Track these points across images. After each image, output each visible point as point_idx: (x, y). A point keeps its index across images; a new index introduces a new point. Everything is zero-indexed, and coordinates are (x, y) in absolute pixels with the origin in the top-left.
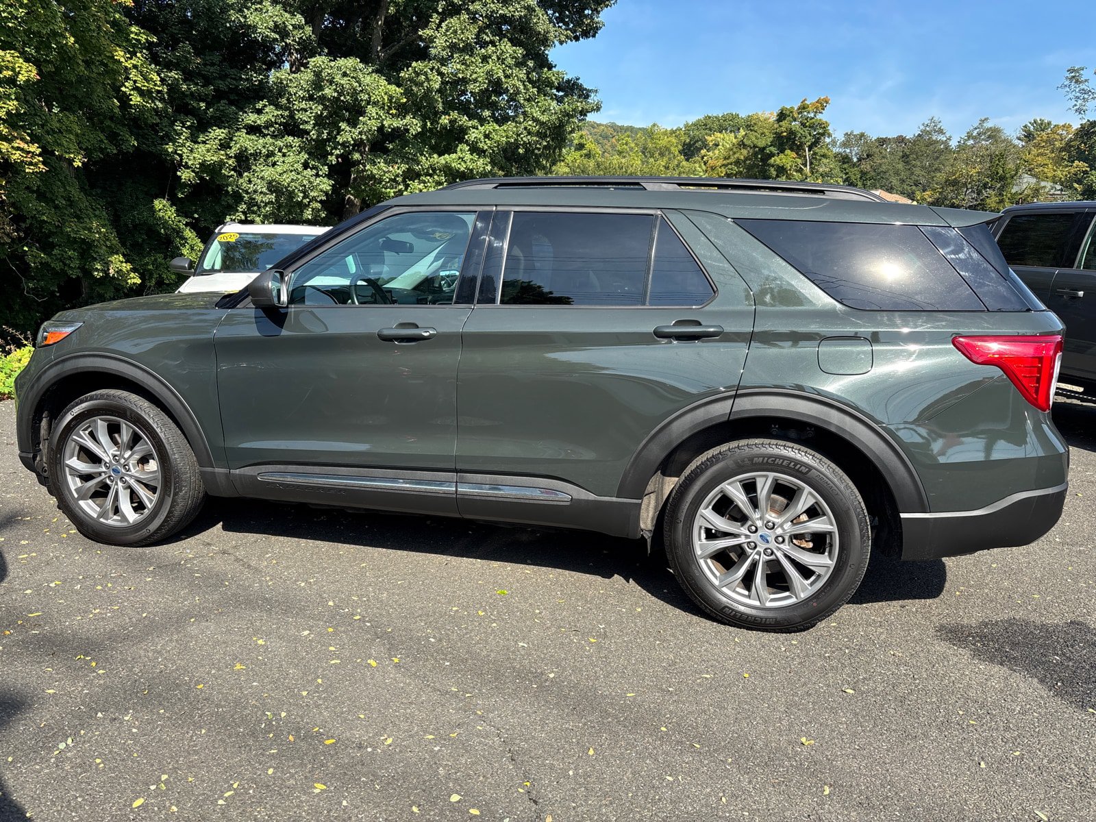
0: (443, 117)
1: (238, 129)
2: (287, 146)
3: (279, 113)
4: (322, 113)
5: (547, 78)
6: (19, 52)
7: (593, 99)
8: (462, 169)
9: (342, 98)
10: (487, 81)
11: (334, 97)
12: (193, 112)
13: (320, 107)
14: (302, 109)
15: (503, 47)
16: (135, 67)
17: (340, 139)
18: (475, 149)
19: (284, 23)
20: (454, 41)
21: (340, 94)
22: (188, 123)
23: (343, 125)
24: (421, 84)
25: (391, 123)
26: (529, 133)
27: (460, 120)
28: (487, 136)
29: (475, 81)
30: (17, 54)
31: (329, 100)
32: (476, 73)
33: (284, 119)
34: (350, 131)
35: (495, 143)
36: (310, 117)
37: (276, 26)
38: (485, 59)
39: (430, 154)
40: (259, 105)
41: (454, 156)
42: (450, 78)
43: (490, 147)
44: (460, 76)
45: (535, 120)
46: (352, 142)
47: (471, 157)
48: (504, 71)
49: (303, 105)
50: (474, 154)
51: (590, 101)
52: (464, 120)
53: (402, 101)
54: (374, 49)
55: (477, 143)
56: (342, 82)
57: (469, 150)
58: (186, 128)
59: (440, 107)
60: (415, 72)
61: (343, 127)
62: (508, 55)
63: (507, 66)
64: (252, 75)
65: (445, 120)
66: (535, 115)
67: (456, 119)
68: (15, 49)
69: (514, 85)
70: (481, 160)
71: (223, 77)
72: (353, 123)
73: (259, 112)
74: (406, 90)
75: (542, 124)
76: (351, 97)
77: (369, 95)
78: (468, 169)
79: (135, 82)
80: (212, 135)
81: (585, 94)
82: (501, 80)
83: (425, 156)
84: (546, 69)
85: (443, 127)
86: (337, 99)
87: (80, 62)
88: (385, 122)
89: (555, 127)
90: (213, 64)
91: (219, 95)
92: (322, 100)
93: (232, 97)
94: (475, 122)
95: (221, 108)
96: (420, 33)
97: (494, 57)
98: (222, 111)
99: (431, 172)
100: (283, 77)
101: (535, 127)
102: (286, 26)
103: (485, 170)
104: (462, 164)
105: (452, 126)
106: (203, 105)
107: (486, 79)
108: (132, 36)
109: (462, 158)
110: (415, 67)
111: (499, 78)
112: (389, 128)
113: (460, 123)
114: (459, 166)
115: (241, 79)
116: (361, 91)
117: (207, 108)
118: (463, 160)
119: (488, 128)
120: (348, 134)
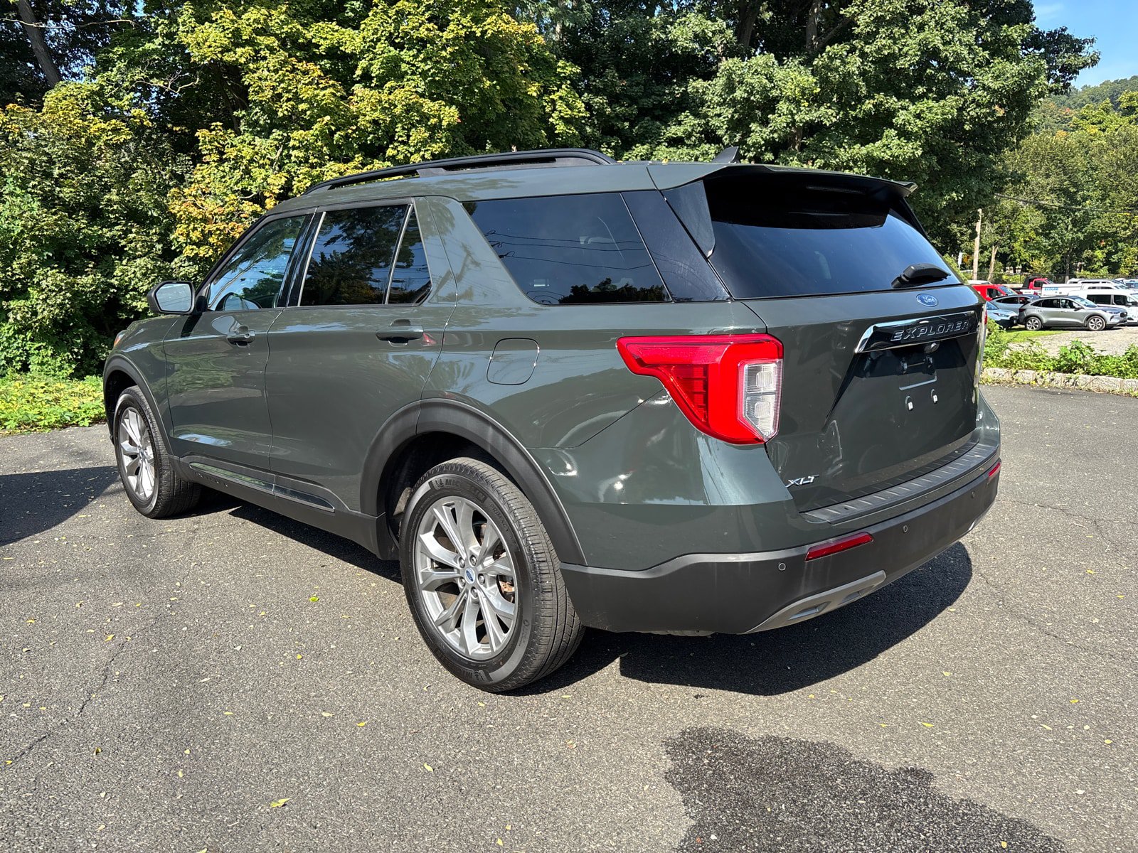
0: (867, 101)
1: (660, 143)
2: (703, 154)
3: (696, 122)
4: (733, 116)
5: (1007, 36)
6: (445, 101)
7: (1088, 50)
8: (887, 157)
9: (752, 98)
10: (919, 53)
11: (744, 98)
12: (618, 133)
13: (731, 111)
14: (716, 115)
15: (942, 10)
16: (561, 98)
17: (750, 141)
18: (904, 133)
19: (703, 31)
20: (879, 14)
21: (751, 93)
22: (613, 144)
23: (753, 126)
24: (836, 69)
25: (803, 116)
26: (979, 105)
27: (887, 103)
28: (918, 116)
29: (906, 55)
30: (443, 103)
31: (739, 102)
32: (908, 45)
33: (701, 127)
34: (761, 131)
35: (928, 122)
36: (723, 122)
37: (696, 36)
38: (921, 28)
39: (850, 145)
40: (681, 117)
41: (878, 143)
42: (875, 57)
43: (921, 128)
44: (886, 52)
45: (985, 88)
46: (763, 142)
47: (899, 142)
48: (942, 38)
49: (717, 111)
50: (902, 139)
51: (1083, 54)
52: (891, 101)
53: (815, 91)
54: (808, 39)
55: (904, 125)
56: (752, 81)
57: (897, 135)
58: (611, 149)
59: (864, 91)
60: (829, 57)
61: (753, 128)
62: (948, 18)
63: (947, 31)
64: (674, 89)
65: (868, 105)
66: (986, 83)
67: (882, 102)
68: (443, 99)
69: (954, 51)
70: (910, 145)
71: (647, 94)
72: (765, 123)
73: (680, 123)
74: (821, 77)
75: (995, 91)
76: (761, 95)
77: (780, 90)
78: (894, 157)
79: (560, 112)
80: (635, 153)
81: (1075, 46)
82: (938, 48)
83: (844, 148)
84: (1006, 25)
85: (868, 114)
86: (748, 99)
87: (498, 102)
88: (796, 117)
89: (1015, 94)
90: (638, 84)
91: (643, 112)
92: (734, 103)
93: (658, 113)
94: (906, 102)
95: (644, 125)
96: (841, 13)
97: (932, 24)
98: (646, 127)
99: (851, 164)
100: (699, 86)
101: (985, 97)
102: (705, 34)
103: (914, 155)
104: (888, 151)
105: (877, 110)
106: (627, 124)
107: (918, 51)
108: (558, 70)
109: (887, 146)
110: (829, 52)
111: (935, 48)
112: (801, 122)
113: (887, 106)
114: (882, 154)
115: (665, 94)
116: (773, 88)
117: (632, 126)
118: (887, 148)
119: (921, 106)
120: (758, 134)
